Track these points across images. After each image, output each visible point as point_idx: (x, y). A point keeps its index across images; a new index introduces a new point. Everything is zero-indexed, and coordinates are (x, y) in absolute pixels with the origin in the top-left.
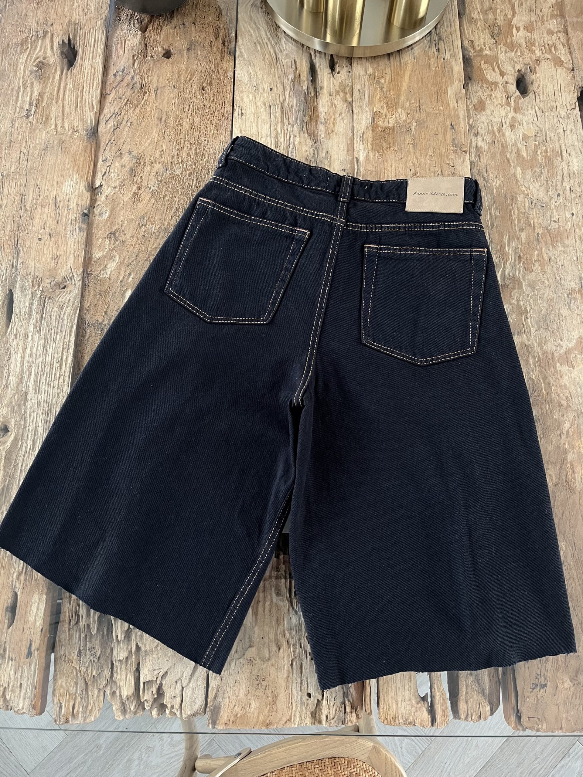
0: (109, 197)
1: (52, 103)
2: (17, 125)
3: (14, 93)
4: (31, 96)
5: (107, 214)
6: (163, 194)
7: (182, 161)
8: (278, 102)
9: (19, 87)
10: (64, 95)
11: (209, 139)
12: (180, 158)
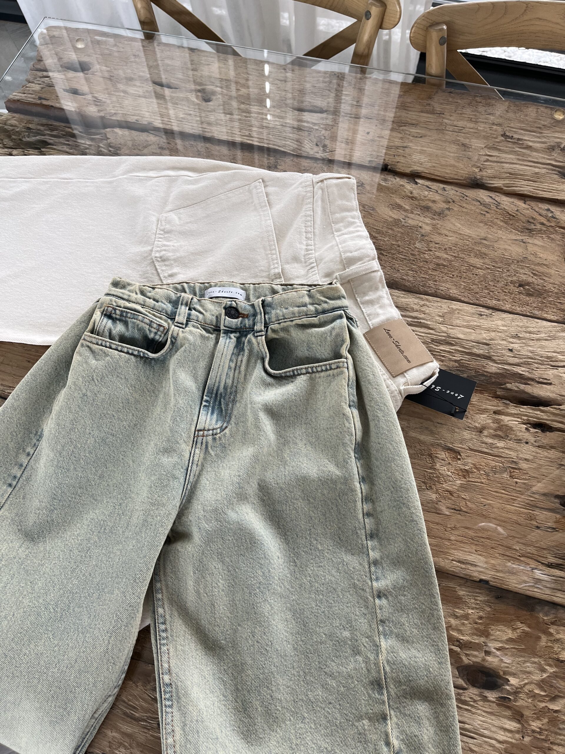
0: (402, 187)
1: (518, 156)
2: (495, 127)
3: (535, 129)
4: (529, 140)
5: (384, 184)
6: (395, 229)
7: (431, 251)
8: (493, 354)
9: (542, 133)
10: (527, 165)
11: (454, 279)
12: (435, 249)
